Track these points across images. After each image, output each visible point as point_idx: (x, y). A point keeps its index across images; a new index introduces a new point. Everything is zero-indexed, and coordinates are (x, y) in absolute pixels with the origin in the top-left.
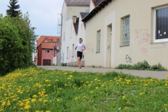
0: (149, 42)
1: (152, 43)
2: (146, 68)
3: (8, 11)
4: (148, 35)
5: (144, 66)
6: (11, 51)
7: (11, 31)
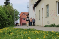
0: (55, 16)
1: (56, 16)
2: (54, 26)
3: (5, 3)
4: (55, 13)
5: (53, 26)
6: (2, 20)
7: (2, 12)
